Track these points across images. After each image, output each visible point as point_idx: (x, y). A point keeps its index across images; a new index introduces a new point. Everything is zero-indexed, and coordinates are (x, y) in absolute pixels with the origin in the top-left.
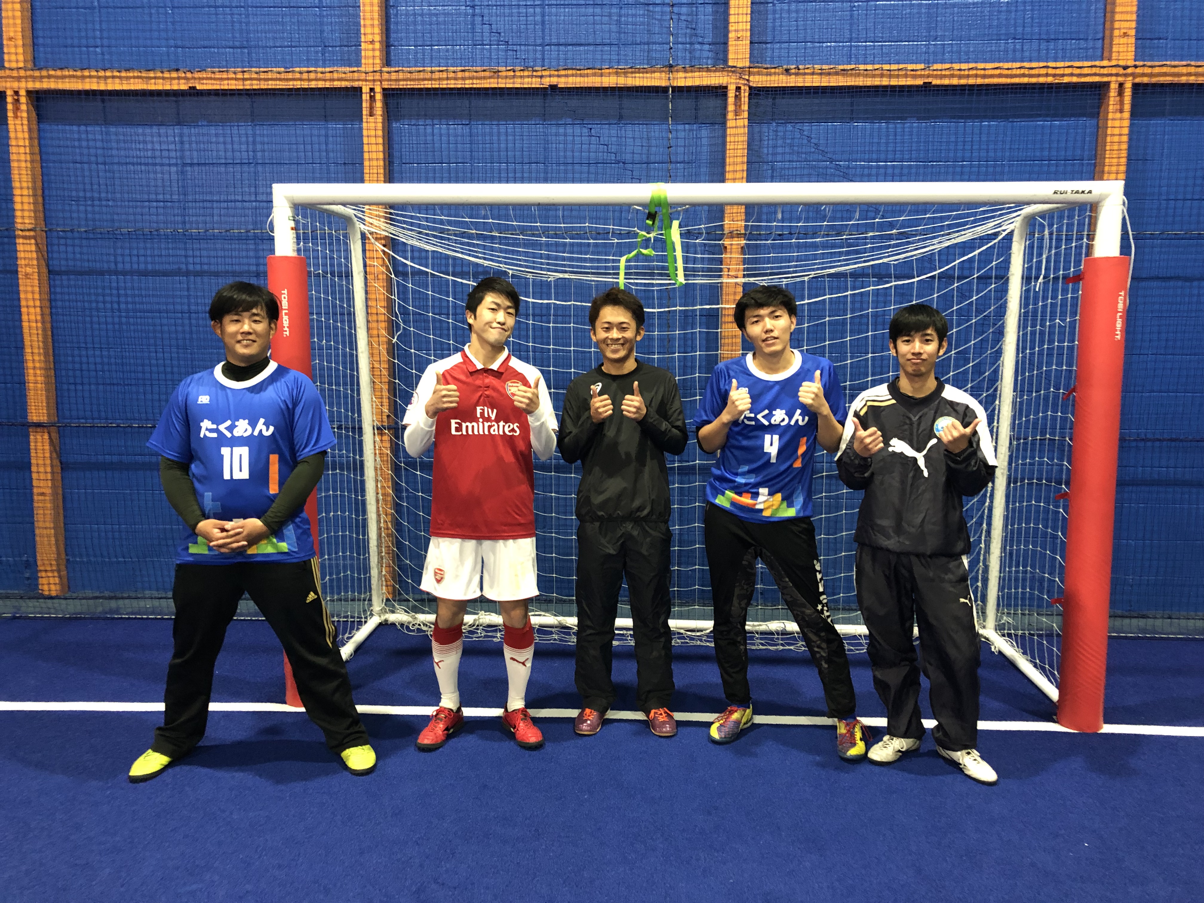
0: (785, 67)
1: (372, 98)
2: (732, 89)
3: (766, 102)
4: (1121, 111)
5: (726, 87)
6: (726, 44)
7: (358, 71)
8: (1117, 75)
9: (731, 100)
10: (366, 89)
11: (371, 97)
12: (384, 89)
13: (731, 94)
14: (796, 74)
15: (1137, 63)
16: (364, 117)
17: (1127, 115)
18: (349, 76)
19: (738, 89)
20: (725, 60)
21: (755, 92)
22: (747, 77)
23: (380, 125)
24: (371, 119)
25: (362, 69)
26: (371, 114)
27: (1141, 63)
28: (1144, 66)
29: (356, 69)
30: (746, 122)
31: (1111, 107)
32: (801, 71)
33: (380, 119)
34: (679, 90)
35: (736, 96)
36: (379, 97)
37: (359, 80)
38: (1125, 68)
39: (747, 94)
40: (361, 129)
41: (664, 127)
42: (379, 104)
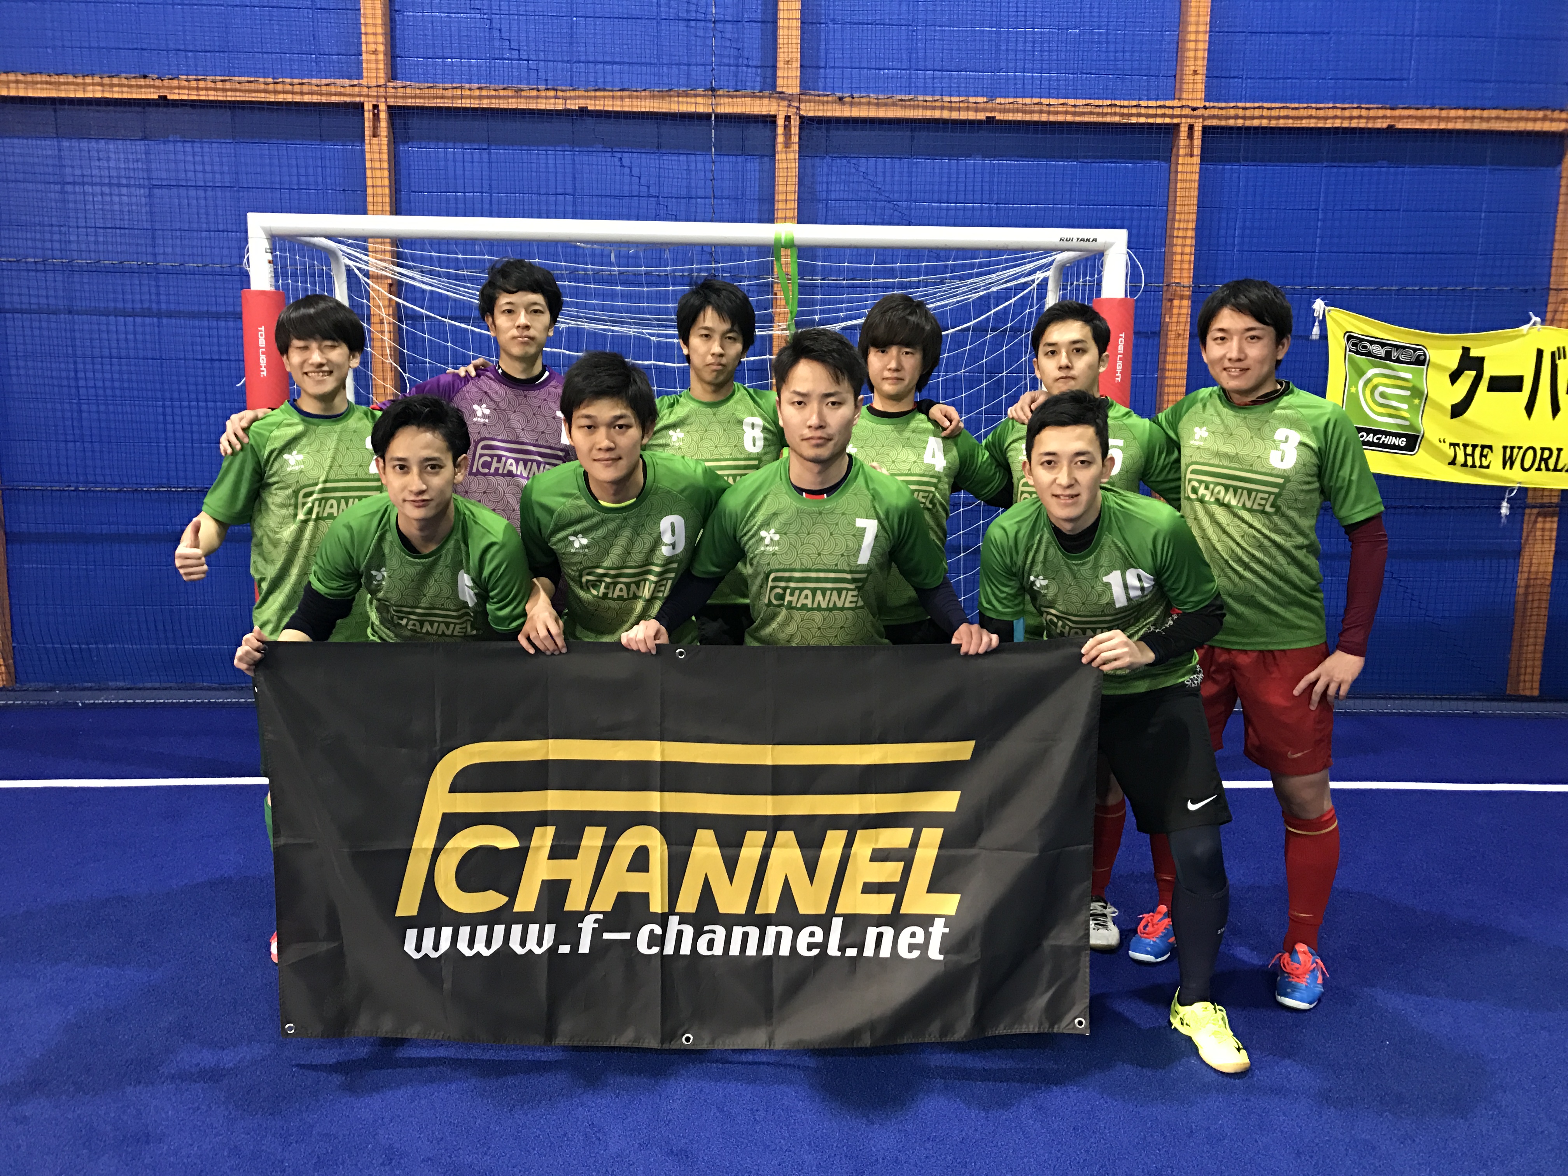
0: (839, 94)
1: (376, 116)
2: (781, 116)
3: (818, 133)
4: (1191, 155)
5: (775, 116)
6: (774, 67)
7: (360, 85)
8: (1186, 116)
9: (780, 130)
10: (368, 107)
11: (374, 114)
12: (389, 107)
13: (781, 122)
14: (852, 104)
15: (1207, 104)
16: (367, 138)
17: (1197, 160)
18: (349, 90)
19: (788, 118)
20: (774, 86)
21: (805, 122)
22: (796, 104)
23: (385, 148)
24: (375, 140)
25: (364, 82)
26: (375, 135)
27: (1212, 104)
28: (1213, 107)
29: (356, 82)
30: (797, 155)
31: (1181, 151)
32: (856, 100)
33: (385, 141)
34: (722, 118)
35: (785, 127)
36: (383, 115)
37: (360, 96)
38: (1194, 109)
39: (797, 123)
40: (363, 151)
41: (708, 158)
42: (384, 124)
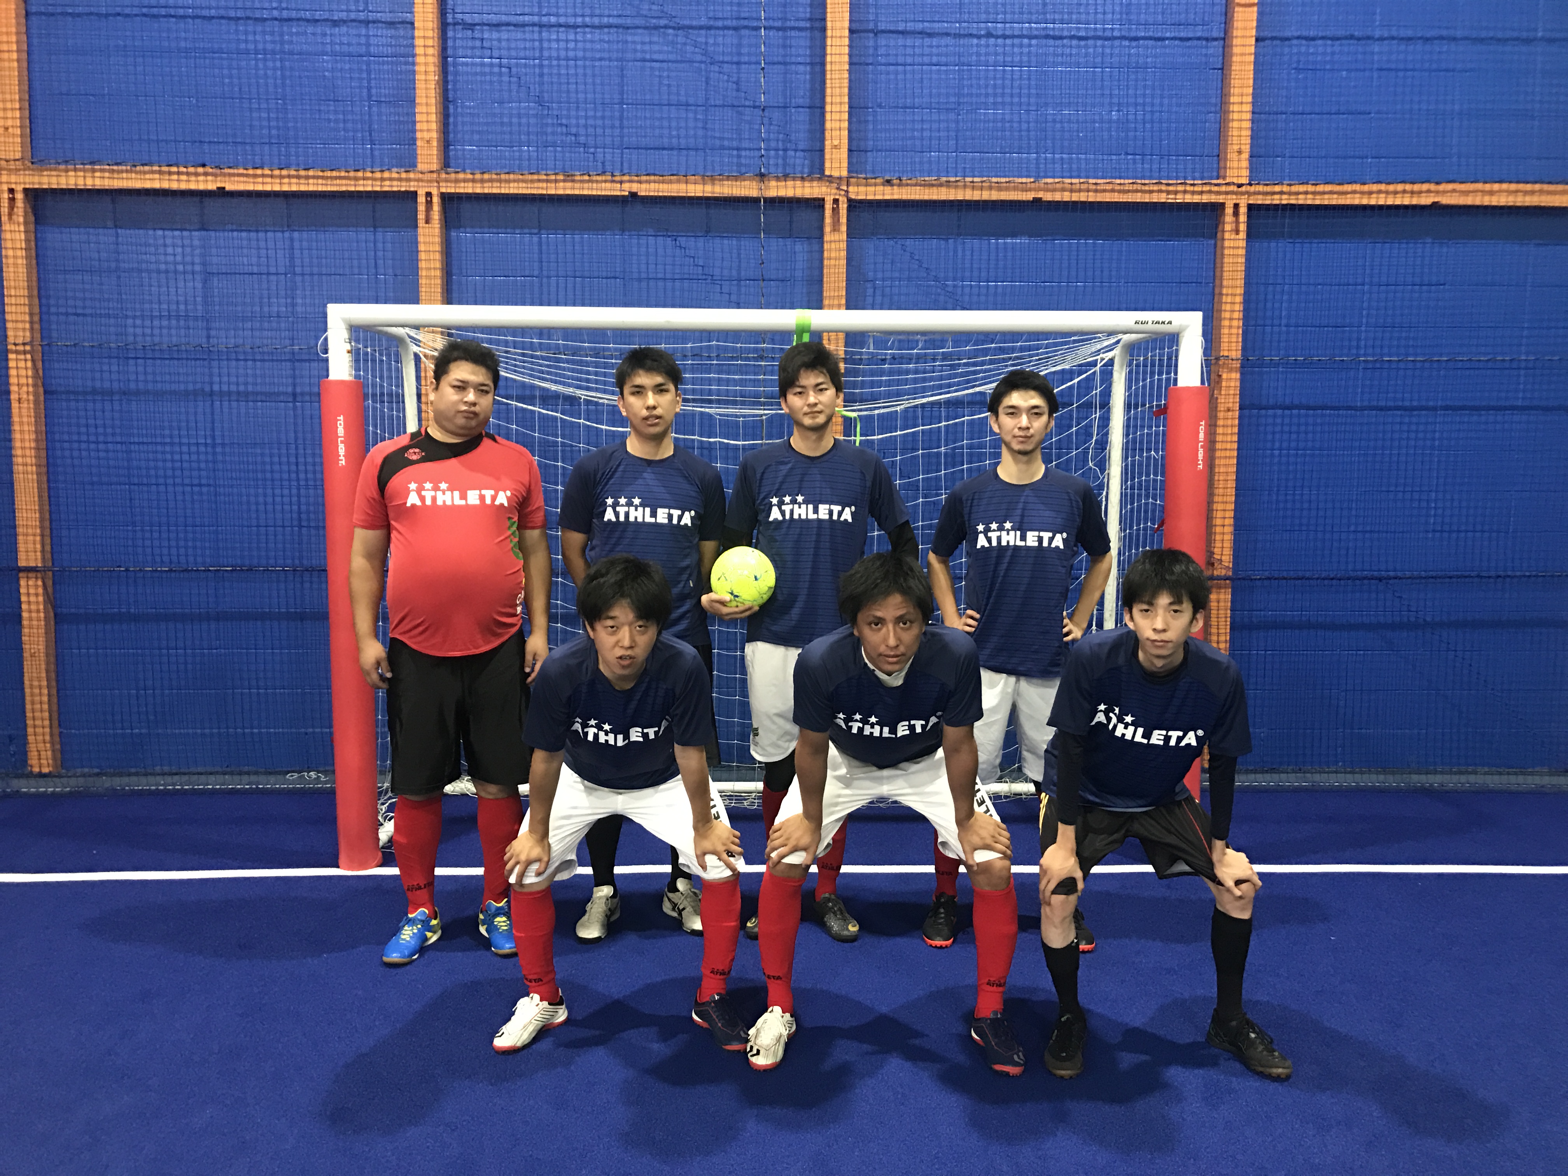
0: (887, 177)
1: (429, 203)
2: (829, 201)
3: (866, 216)
4: (1237, 232)
5: (823, 199)
6: (822, 151)
7: (414, 172)
8: (1232, 193)
9: (828, 213)
10: (421, 192)
11: (427, 202)
12: (442, 195)
13: (828, 206)
14: (899, 185)
15: (1252, 181)
16: (420, 223)
17: (1242, 235)
18: (403, 177)
19: (836, 201)
20: (822, 170)
21: (853, 205)
22: (845, 188)
23: (438, 232)
24: (428, 226)
25: (418, 168)
26: (428, 221)
27: (1256, 181)
28: (1258, 184)
29: (411, 168)
30: (844, 236)
31: (1228, 227)
32: (904, 183)
33: (437, 225)
34: (771, 202)
35: (834, 209)
36: (436, 202)
37: (414, 181)
38: (1240, 186)
39: (845, 206)
40: (416, 236)
41: (756, 241)
42: (437, 211)
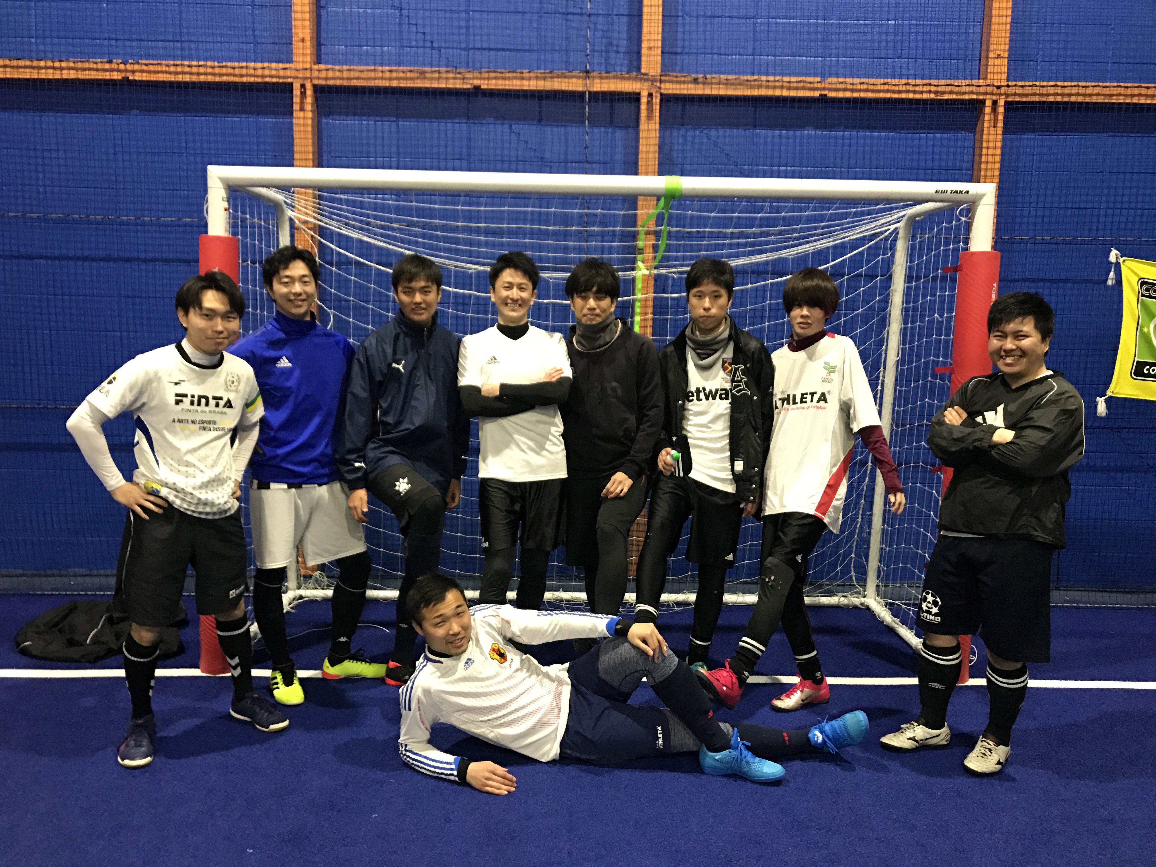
0: (694, 76)
1: (303, 94)
2: (644, 94)
3: (676, 109)
4: (995, 127)
5: (639, 94)
6: (639, 53)
9: (643, 107)
10: (297, 86)
11: (301, 92)
12: (314, 86)
13: (644, 100)
14: (704, 84)
15: (1010, 83)
16: (295, 112)
17: (1000, 131)
18: (282, 73)
19: (650, 95)
20: (638, 68)
21: (665, 99)
22: (658, 85)
23: (310, 121)
24: (301, 114)
25: (294, 65)
26: (302, 110)
27: (1013, 83)
28: (1015, 86)
29: (287, 66)
30: (657, 126)
31: (986, 123)
32: (708, 80)
33: (310, 115)
34: (595, 95)
35: (648, 102)
36: (309, 92)
37: (291, 77)
38: (999, 87)
39: (658, 101)
40: (291, 123)
41: (581, 129)
42: (309, 100)
